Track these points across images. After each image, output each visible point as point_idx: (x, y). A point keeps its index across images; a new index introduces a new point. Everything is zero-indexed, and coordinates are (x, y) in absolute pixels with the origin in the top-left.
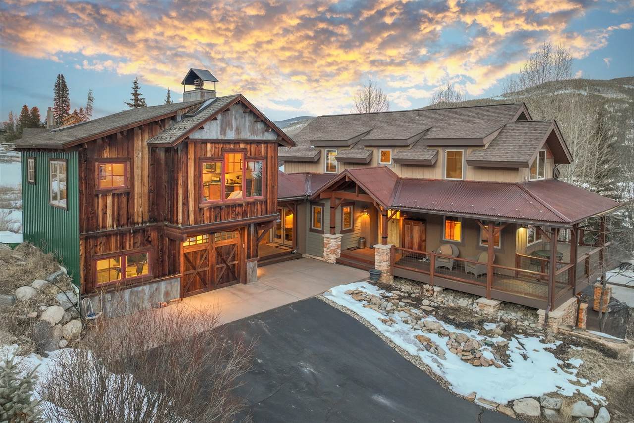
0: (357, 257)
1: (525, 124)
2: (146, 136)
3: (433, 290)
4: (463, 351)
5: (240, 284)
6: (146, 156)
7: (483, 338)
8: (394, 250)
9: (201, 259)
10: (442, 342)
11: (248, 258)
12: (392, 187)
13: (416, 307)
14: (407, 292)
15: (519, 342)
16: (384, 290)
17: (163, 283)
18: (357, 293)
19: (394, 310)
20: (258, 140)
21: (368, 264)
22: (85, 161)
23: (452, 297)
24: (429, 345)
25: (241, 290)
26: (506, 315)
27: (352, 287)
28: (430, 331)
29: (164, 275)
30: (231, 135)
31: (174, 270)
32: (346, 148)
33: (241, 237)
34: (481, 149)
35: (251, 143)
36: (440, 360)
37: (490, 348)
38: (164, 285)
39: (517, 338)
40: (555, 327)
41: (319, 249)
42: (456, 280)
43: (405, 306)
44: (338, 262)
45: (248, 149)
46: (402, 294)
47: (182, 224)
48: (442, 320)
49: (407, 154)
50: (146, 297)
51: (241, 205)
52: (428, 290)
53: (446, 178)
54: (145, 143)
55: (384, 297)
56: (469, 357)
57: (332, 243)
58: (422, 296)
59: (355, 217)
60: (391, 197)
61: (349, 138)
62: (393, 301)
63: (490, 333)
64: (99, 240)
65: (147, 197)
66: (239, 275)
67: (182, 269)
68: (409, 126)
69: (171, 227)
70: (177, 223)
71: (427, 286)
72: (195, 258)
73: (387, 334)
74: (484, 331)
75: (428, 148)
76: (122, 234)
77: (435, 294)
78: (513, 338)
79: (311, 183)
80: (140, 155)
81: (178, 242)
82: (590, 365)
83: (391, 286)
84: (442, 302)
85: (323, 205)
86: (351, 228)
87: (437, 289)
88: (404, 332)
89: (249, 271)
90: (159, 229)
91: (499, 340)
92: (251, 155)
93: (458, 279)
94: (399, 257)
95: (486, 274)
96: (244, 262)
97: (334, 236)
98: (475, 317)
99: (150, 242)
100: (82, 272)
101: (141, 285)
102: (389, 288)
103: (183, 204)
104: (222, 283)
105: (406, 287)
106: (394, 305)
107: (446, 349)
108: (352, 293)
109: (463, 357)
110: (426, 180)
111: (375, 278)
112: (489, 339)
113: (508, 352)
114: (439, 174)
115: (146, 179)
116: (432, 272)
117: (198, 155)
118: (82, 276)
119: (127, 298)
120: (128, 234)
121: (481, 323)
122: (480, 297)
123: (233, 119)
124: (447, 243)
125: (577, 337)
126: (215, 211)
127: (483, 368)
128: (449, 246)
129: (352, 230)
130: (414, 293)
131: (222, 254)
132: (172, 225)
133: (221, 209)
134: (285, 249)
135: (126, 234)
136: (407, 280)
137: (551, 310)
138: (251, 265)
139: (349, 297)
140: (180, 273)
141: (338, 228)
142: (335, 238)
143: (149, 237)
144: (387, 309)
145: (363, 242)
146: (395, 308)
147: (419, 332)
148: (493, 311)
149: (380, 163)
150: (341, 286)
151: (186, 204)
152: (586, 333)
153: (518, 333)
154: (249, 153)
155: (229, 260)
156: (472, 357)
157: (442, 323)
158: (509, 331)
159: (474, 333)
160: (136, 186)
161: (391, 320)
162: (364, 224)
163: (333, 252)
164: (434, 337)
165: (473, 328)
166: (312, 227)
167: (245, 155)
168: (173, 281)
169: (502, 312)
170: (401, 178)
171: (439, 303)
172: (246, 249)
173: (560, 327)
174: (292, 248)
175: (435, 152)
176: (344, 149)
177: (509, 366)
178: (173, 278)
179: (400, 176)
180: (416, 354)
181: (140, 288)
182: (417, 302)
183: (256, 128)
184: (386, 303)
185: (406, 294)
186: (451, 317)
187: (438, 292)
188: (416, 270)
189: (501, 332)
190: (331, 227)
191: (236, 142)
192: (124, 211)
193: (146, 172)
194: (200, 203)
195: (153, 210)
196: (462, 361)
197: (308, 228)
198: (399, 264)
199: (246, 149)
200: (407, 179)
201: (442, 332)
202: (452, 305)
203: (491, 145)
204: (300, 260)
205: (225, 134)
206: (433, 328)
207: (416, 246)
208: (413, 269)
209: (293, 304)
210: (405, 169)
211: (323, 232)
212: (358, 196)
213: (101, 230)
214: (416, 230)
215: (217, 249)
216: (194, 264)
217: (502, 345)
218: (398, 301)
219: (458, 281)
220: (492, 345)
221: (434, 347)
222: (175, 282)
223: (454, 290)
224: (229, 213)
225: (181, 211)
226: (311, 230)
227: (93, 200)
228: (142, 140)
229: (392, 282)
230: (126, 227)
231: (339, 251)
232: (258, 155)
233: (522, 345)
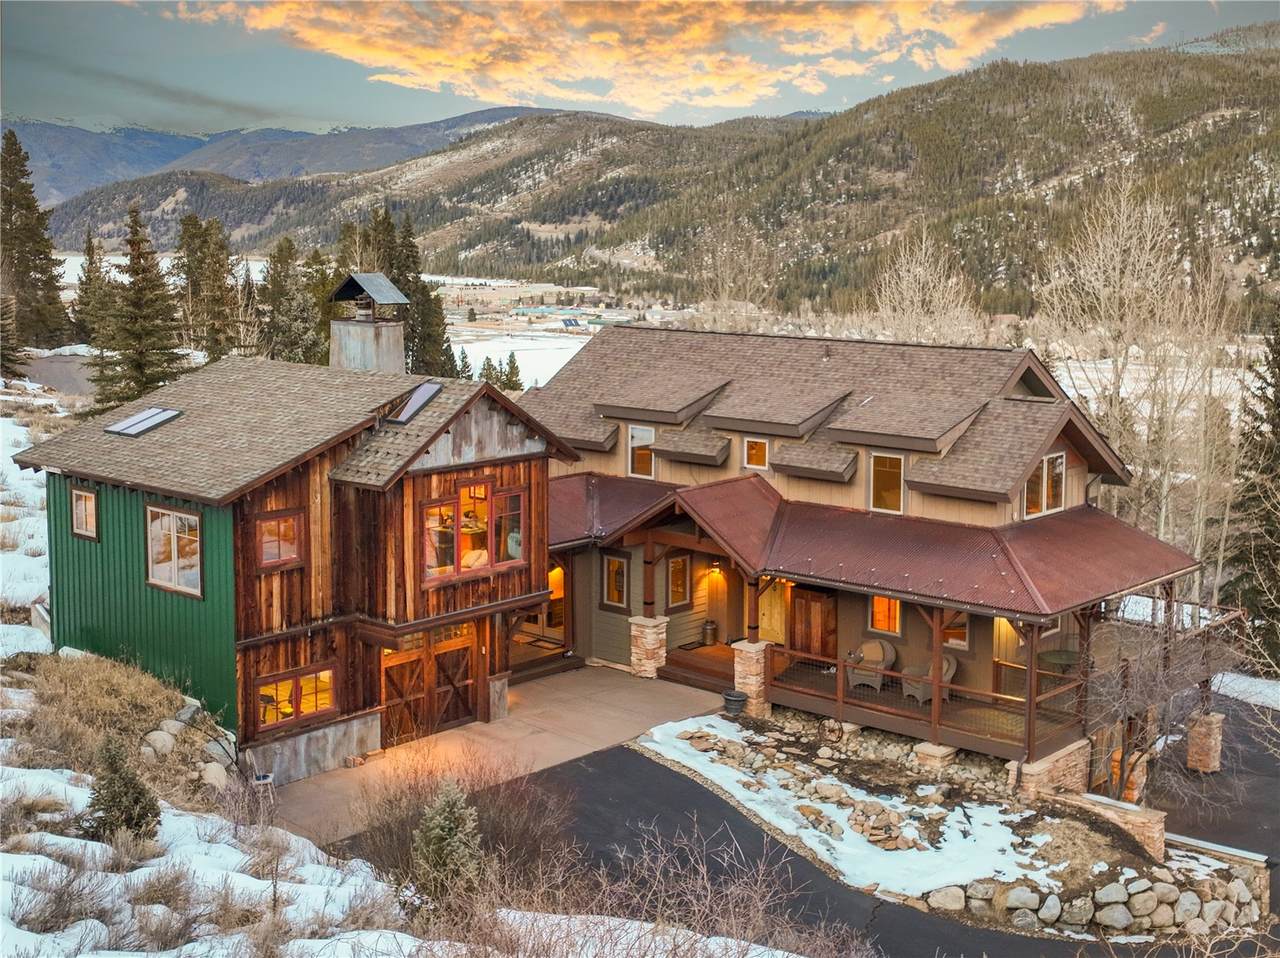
0: (699, 665)
1: (1020, 404)
2: (327, 466)
3: (841, 729)
4: (873, 828)
5: (477, 723)
6: (328, 499)
7: (908, 808)
8: (772, 651)
9: (411, 677)
10: (840, 816)
11: (492, 673)
12: (768, 524)
13: (806, 760)
14: (793, 735)
15: (965, 814)
16: (751, 732)
17: (355, 723)
18: (700, 738)
19: (766, 767)
20: (514, 457)
21: (719, 679)
22: (242, 520)
23: (875, 743)
24: (817, 821)
25: (482, 734)
26: (960, 773)
27: (691, 725)
28: (824, 799)
29: (357, 709)
30: (470, 455)
31: (371, 701)
32: (674, 428)
33: (478, 631)
34: (934, 457)
35: (502, 465)
36: (831, 841)
37: (916, 823)
38: (356, 725)
39: (963, 807)
40: (1031, 789)
41: (621, 650)
42: (881, 711)
43: (787, 760)
44: (663, 674)
45: (498, 475)
46: (784, 738)
47: (396, 620)
48: (847, 782)
49: (799, 456)
50: (330, 748)
51: (486, 580)
52: (832, 731)
53: (872, 509)
54: (326, 478)
55: (751, 743)
56: (879, 838)
57: (649, 636)
58: (820, 740)
59: (695, 579)
60: (764, 549)
61: (680, 407)
62: (765, 751)
63: (923, 802)
64: (263, 651)
65: (329, 572)
66: (475, 704)
67: (383, 696)
68: (806, 381)
69: (373, 624)
70: (385, 617)
71: (830, 723)
72: (402, 676)
73: (749, 805)
74: (914, 798)
75: (839, 446)
76: (294, 640)
77: (845, 737)
78: (958, 809)
79: (601, 504)
80: (318, 500)
81: (377, 648)
82: (1059, 842)
83: (764, 722)
84: (855, 752)
85: (628, 556)
86: (687, 601)
87: (848, 727)
88: (778, 801)
89: (494, 697)
90: (347, 628)
91: (933, 811)
92: (502, 485)
93: (885, 709)
94: (782, 663)
95: (930, 700)
96: (485, 679)
97: (650, 622)
98: (907, 776)
99: (334, 650)
100: (239, 706)
101: (320, 728)
102: (760, 727)
103: (398, 586)
104: (446, 722)
105: (793, 726)
106: (767, 757)
107: (845, 826)
108: (691, 738)
109: (872, 838)
110: (836, 509)
111: (734, 708)
112: (918, 810)
113: (941, 829)
114: (859, 499)
115: (327, 539)
116: (840, 694)
117: (419, 499)
118: (240, 713)
119: (302, 748)
120: (303, 639)
121: (913, 786)
122: (922, 741)
123: (473, 424)
124: (874, 638)
125: (1064, 804)
126: (445, 594)
127: (899, 852)
128: (877, 643)
129: (690, 606)
130: (806, 736)
131: (446, 666)
132: (374, 620)
133: (455, 589)
134: (549, 650)
135: (299, 639)
136: (797, 712)
137: (1027, 762)
138: (497, 686)
139: (685, 745)
140: (380, 704)
141: (660, 604)
142: (655, 627)
143: (333, 642)
144: (755, 766)
145: (711, 631)
146: (768, 762)
147: (806, 802)
148: (939, 765)
149: (746, 465)
150: (670, 724)
151: (401, 585)
152: (1078, 798)
153: (970, 800)
154: (499, 483)
155: (458, 676)
156: (885, 837)
157: (847, 787)
158: (954, 796)
159: (896, 800)
160: (313, 556)
161: (759, 783)
162: (713, 595)
163: (651, 655)
164: (829, 810)
165: (898, 794)
166: (606, 601)
167: (494, 486)
168: (369, 718)
169: (956, 766)
170: (787, 502)
171: (849, 754)
172: (488, 656)
173: (1041, 790)
174: (563, 646)
175: (852, 456)
176: (669, 428)
177: (938, 848)
178: (370, 714)
179: (785, 498)
180: (794, 833)
181: (319, 733)
182: (809, 753)
183: (509, 435)
184: (753, 754)
185: (792, 739)
186: (864, 777)
187: (851, 733)
188: (812, 692)
189: (941, 799)
190: (645, 603)
191: (477, 467)
192: (297, 601)
193: (327, 529)
194: (422, 581)
195: (338, 592)
196: (870, 845)
197: (596, 602)
198: (782, 681)
199: (494, 476)
200: (798, 504)
201: (844, 801)
202: (872, 756)
203: (953, 451)
204: (582, 671)
205: (459, 454)
206: (828, 794)
207: (816, 644)
208: (806, 690)
209: (585, 757)
210: (794, 484)
211: (628, 612)
212: (699, 543)
213: (265, 635)
214: (816, 609)
215: (437, 657)
216: (399, 686)
217: (937, 817)
218: (775, 751)
219: (887, 713)
220: (920, 818)
221: (826, 823)
222: (373, 720)
223: (883, 731)
224: (467, 596)
225: (393, 597)
226: (603, 607)
227: (253, 585)
228: (321, 474)
229: (768, 716)
230: (299, 628)
231: (663, 652)
232: (515, 483)
233: (968, 817)
